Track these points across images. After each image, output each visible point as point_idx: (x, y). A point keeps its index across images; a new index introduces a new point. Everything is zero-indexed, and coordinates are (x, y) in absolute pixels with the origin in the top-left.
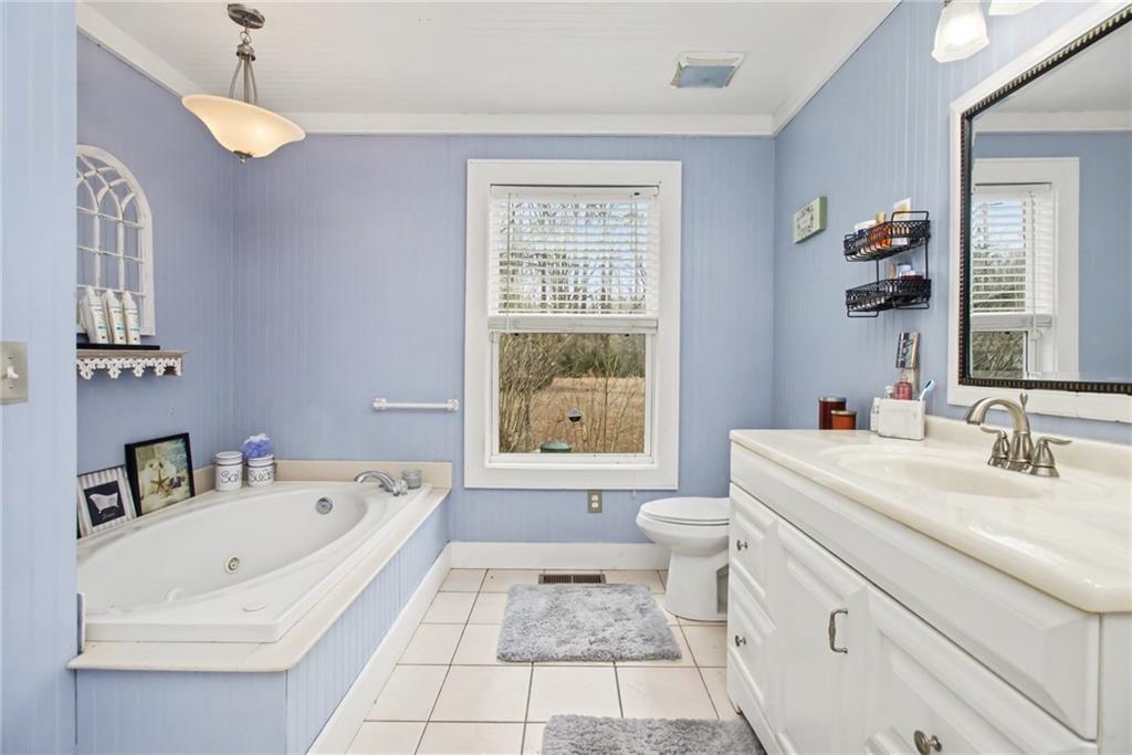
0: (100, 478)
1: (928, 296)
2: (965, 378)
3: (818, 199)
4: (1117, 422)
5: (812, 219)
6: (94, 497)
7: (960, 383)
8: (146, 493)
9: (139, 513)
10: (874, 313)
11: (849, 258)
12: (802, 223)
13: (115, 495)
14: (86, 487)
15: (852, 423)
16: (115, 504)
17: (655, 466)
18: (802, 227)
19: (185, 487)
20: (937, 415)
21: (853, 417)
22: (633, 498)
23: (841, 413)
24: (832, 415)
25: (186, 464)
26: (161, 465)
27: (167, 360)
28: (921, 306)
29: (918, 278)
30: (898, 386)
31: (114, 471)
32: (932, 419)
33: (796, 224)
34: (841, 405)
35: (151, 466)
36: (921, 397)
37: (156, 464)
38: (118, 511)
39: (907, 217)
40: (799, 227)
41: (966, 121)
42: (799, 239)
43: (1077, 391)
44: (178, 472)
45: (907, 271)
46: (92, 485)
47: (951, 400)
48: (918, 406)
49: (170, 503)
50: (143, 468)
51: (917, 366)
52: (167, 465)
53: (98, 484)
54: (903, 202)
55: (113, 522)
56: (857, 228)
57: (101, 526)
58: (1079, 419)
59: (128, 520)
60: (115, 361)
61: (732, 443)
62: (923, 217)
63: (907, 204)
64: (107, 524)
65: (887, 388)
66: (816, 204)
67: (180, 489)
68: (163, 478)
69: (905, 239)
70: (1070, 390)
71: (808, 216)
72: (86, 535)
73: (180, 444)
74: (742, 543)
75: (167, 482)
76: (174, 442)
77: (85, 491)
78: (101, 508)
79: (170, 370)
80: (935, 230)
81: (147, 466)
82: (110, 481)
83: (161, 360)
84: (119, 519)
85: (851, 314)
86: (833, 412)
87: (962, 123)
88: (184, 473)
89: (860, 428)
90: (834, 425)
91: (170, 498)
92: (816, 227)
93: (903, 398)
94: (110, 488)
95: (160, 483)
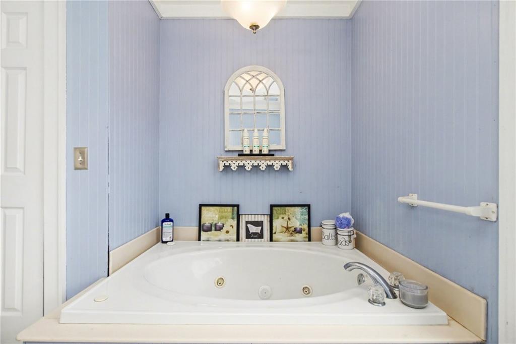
0: (255, 217)
6: (249, 225)
8: (278, 231)
9: (271, 240)
13: (260, 228)
14: (247, 220)
16: (259, 232)
19: (304, 234)
25: (307, 222)
26: (289, 219)
27: (282, 162)
31: (263, 216)
35: (283, 218)
37: (286, 218)
38: (260, 236)
44: (301, 225)
46: (250, 220)
49: (292, 241)
50: (278, 218)
52: (293, 219)
53: (253, 220)
55: (256, 240)
57: (250, 240)
59: (264, 241)
60: (248, 162)
64: (253, 240)
67: (301, 235)
68: (289, 226)
72: (241, 241)
73: (305, 210)
75: (293, 229)
76: (300, 208)
77: (246, 222)
78: (251, 231)
79: (284, 168)
81: (280, 218)
82: (260, 220)
83: (277, 162)
84: (260, 240)
88: (306, 227)
91: (292, 238)
94: (259, 224)
95: (288, 228)
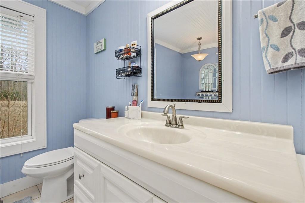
1: (141, 73)
2: (153, 99)
3: (103, 39)
4: (195, 110)
5: (101, 45)
7: (152, 100)
10: (124, 78)
11: (117, 58)
12: (97, 47)
15: (117, 115)
17: (34, 140)
18: (97, 48)
20: (144, 110)
21: (117, 112)
22: (22, 157)
23: (114, 111)
24: (111, 112)
28: (139, 76)
29: (138, 67)
30: (133, 102)
32: (144, 112)
33: (95, 47)
34: (113, 109)
36: (140, 105)
39: (136, 47)
40: (96, 48)
41: (152, 20)
42: (96, 52)
43: (185, 102)
45: (134, 65)
47: (149, 106)
48: (139, 108)
51: (137, 95)
54: (134, 42)
56: (119, 48)
58: (185, 110)
61: (74, 129)
62: (139, 48)
63: (136, 42)
65: (130, 102)
66: (103, 41)
69: (135, 54)
70: (183, 102)
71: (100, 44)
74: (81, 175)
80: (142, 53)
85: (118, 77)
86: (111, 111)
87: (151, 20)
89: (120, 117)
90: (112, 116)
92: (103, 48)
93: (135, 105)
